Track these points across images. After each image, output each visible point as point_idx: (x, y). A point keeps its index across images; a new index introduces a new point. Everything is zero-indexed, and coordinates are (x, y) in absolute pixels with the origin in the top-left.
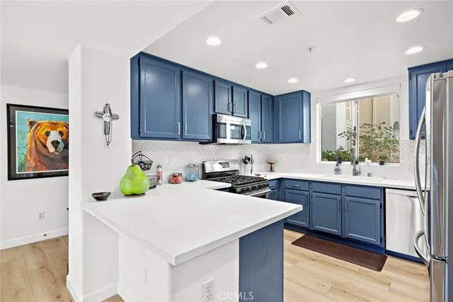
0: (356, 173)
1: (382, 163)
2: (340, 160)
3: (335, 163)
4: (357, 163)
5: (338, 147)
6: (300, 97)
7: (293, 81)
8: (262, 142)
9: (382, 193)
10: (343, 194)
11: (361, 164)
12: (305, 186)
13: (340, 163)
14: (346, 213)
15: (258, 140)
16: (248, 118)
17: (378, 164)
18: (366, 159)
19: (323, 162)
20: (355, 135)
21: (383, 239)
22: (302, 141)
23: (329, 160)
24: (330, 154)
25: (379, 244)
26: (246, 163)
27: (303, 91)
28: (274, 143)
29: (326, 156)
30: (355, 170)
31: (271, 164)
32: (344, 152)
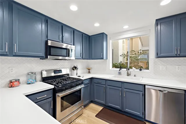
0: (128, 75)
1: (141, 70)
2: (121, 68)
3: (119, 69)
4: (129, 69)
5: (119, 62)
6: (102, 36)
7: (97, 25)
8: (83, 59)
9: (144, 88)
10: (123, 87)
11: (130, 70)
12: (104, 82)
13: (121, 69)
14: (124, 98)
15: (80, 57)
16: (74, 45)
17: (138, 70)
18: (133, 68)
19: (113, 69)
20: (127, 56)
21: (144, 114)
22: (103, 59)
23: (116, 68)
24: (116, 65)
25: (142, 116)
26: (74, 70)
27: (103, 33)
28: (90, 59)
29: (115, 66)
30: (128, 73)
31: (89, 69)
32: (122, 64)
